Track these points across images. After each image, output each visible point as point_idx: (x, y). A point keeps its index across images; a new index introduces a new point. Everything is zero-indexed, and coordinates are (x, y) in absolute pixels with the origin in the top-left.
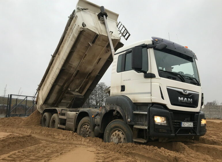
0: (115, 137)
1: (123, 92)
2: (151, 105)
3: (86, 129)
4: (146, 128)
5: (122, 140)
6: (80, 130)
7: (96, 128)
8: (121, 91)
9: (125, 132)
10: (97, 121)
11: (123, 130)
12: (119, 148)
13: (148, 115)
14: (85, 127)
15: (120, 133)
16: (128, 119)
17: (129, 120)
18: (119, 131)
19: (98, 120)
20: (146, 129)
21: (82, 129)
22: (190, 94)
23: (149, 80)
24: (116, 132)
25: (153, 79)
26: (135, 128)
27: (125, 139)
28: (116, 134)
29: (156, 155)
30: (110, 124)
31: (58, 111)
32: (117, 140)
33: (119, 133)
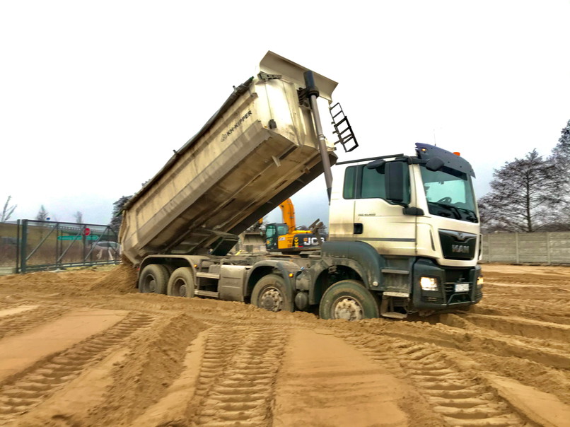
0: (345, 310)
1: (359, 236)
2: (414, 259)
3: (274, 297)
4: (407, 295)
5: (357, 314)
6: (258, 300)
7: (300, 295)
8: (355, 233)
9: (361, 302)
10: (302, 285)
11: (358, 298)
12: (360, 327)
13: (411, 275)
14: (270, 294)
15: (352, 303)
16: (372, 281)
17: (375, 283)
18: (350, 299)
19: (305, 282)
20: (406, 298)
21: (263, 298)
22: (466, 238)
23: (413, 219)
24: (345, 301)
25: (420, 219)
26: (386, 296)
27: (361, 312)
28: (344, 305)
29: (432, 335)
30: (331, 289)
31: (192, 264)
32: (349, 314)
33: (350, 302)
